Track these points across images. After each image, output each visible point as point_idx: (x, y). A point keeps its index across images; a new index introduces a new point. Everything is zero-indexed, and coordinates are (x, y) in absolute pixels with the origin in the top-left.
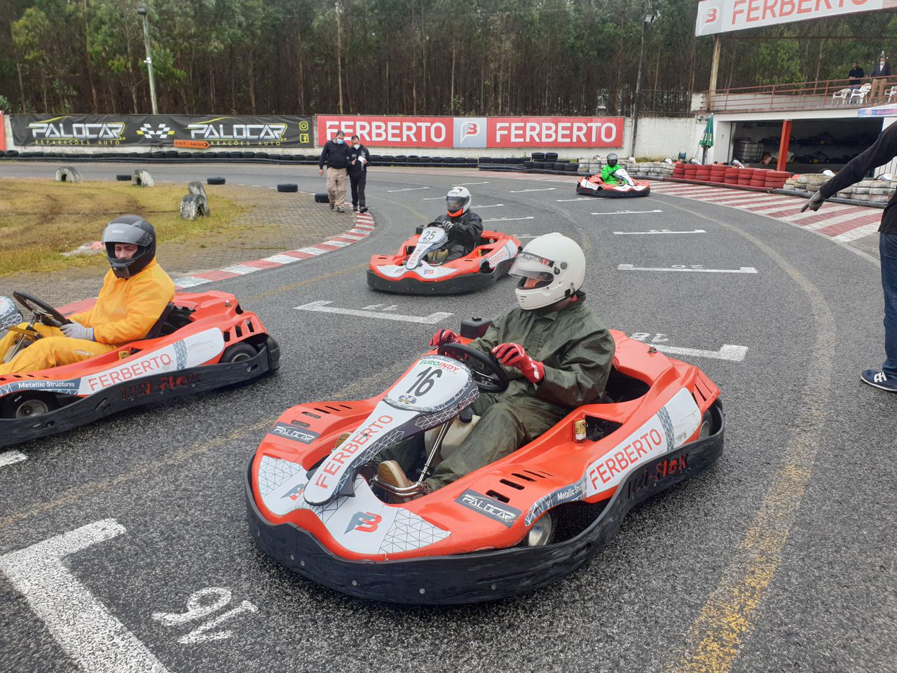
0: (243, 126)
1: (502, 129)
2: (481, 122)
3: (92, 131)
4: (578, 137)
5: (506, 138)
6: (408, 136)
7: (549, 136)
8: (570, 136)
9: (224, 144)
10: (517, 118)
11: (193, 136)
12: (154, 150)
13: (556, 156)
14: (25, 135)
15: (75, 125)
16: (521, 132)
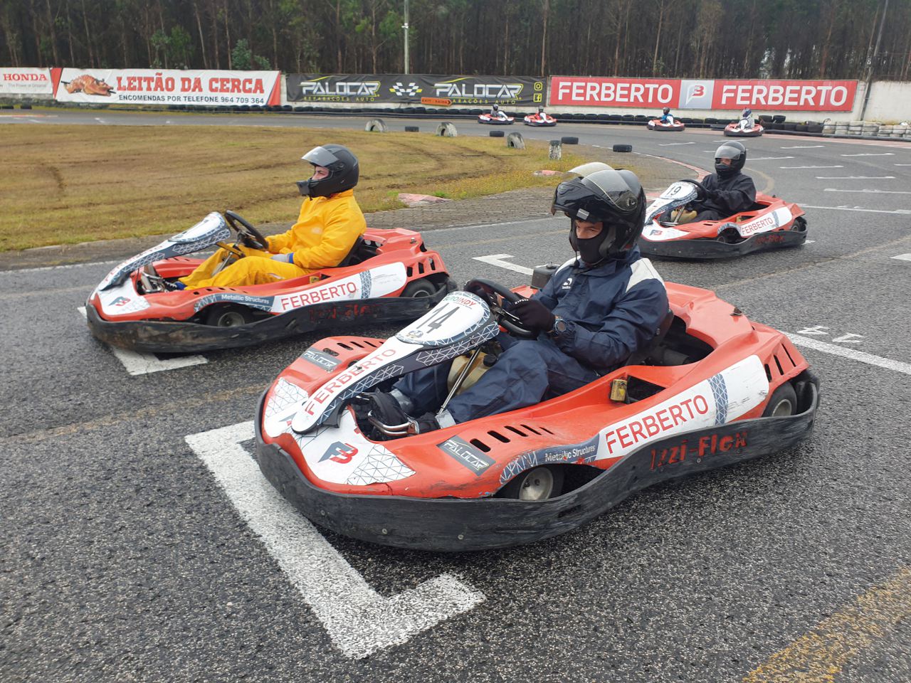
0: (483, 86)
1: (728, 91)
2: (708, 85)
3: (353, 89)
4: (806, 100)
5: (731, 101)
6: (636, 97)
7: (775, 99)
8: (798, 99)
9: (465, 102)
10: (743, 81)
11: (438, 93)
12: (403, 106)
13: (784, 118)
14: (297, 93)
15: (338, 84)
16: (748, 95)
